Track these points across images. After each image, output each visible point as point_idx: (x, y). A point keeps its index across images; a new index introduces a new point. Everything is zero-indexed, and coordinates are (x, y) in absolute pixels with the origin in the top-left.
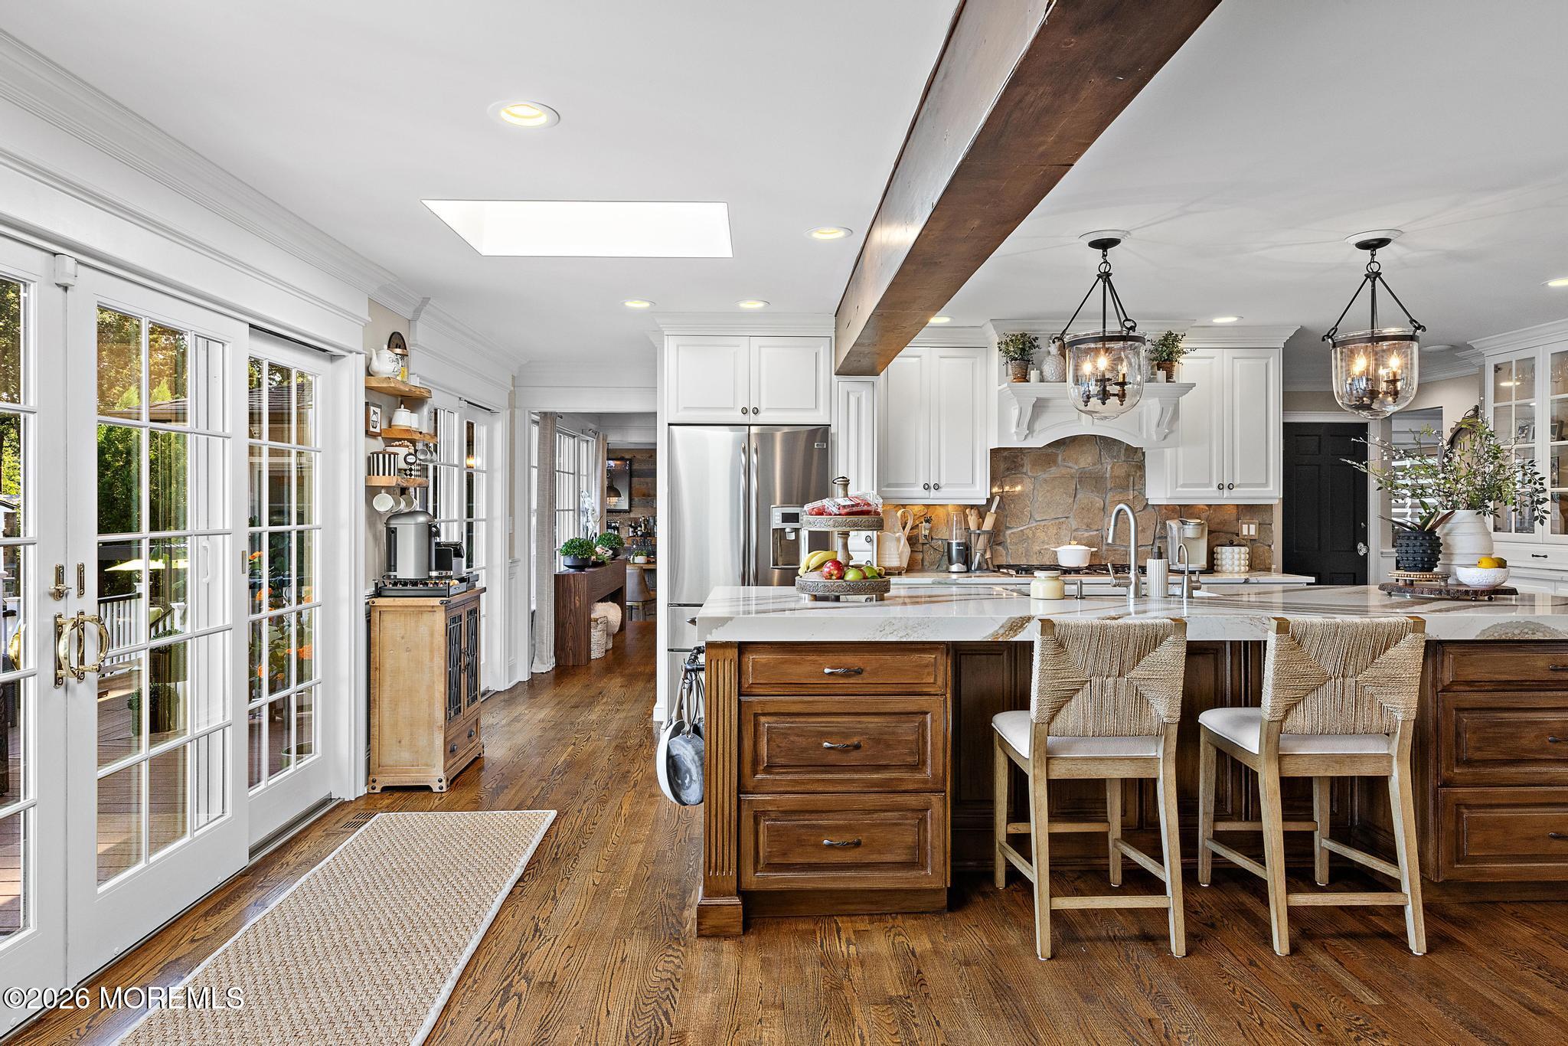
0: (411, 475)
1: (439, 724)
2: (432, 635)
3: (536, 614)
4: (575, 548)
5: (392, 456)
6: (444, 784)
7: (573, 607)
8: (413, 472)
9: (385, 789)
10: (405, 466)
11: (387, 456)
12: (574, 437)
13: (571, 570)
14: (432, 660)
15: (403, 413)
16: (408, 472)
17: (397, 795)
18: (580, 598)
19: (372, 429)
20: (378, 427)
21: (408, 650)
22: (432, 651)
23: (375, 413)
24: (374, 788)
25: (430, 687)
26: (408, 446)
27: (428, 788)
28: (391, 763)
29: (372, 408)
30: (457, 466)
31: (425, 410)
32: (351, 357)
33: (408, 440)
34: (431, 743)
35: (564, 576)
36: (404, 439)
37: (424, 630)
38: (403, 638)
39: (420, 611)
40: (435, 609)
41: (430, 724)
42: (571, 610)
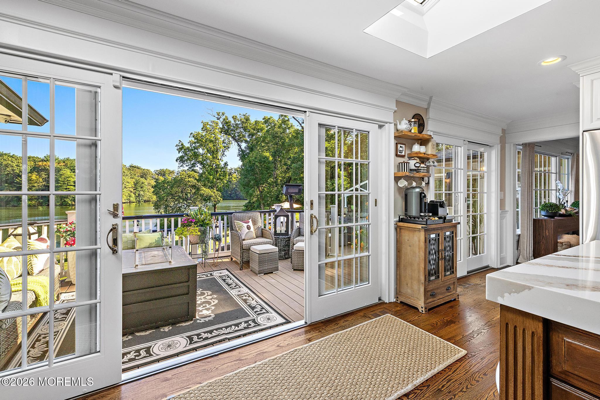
0: (420, 172)
1: (422, 282)
2: (419, 241)
3: (521, 236)
4: (547, 207)
5: (408, 164)
6: (423, 309)
7: (544, 235)
8: (421, 171)
9: (401, 302)
10: (415, 168)
11: (406, 164)
12: (556, 156)
13: (545, 217)
14: (419, 252)
15: (416, 146)
16: (417, 171)
17: (405, 307)
18: (549, 231)
19: (399, 153)
20: (404, 152)
21: (410, 246)
22: (419, 249)
23: (401, 147)
24: (397, 301)
25: (419, 264)
26: (416, 160)
27: (417, 309)
28: (404, 292)
29: (399, 145)
30: (462, 169)
31: (430, 144)
32: (387, 125)
33: (417, 157)
34: (419, 290)
35: (539, 220)
36: (415, 157)
37: (416, 238)
38: (408, 240)
39: (414, 230)
40: (420, 230)
41: (419, 281)
42: (543, 236)
